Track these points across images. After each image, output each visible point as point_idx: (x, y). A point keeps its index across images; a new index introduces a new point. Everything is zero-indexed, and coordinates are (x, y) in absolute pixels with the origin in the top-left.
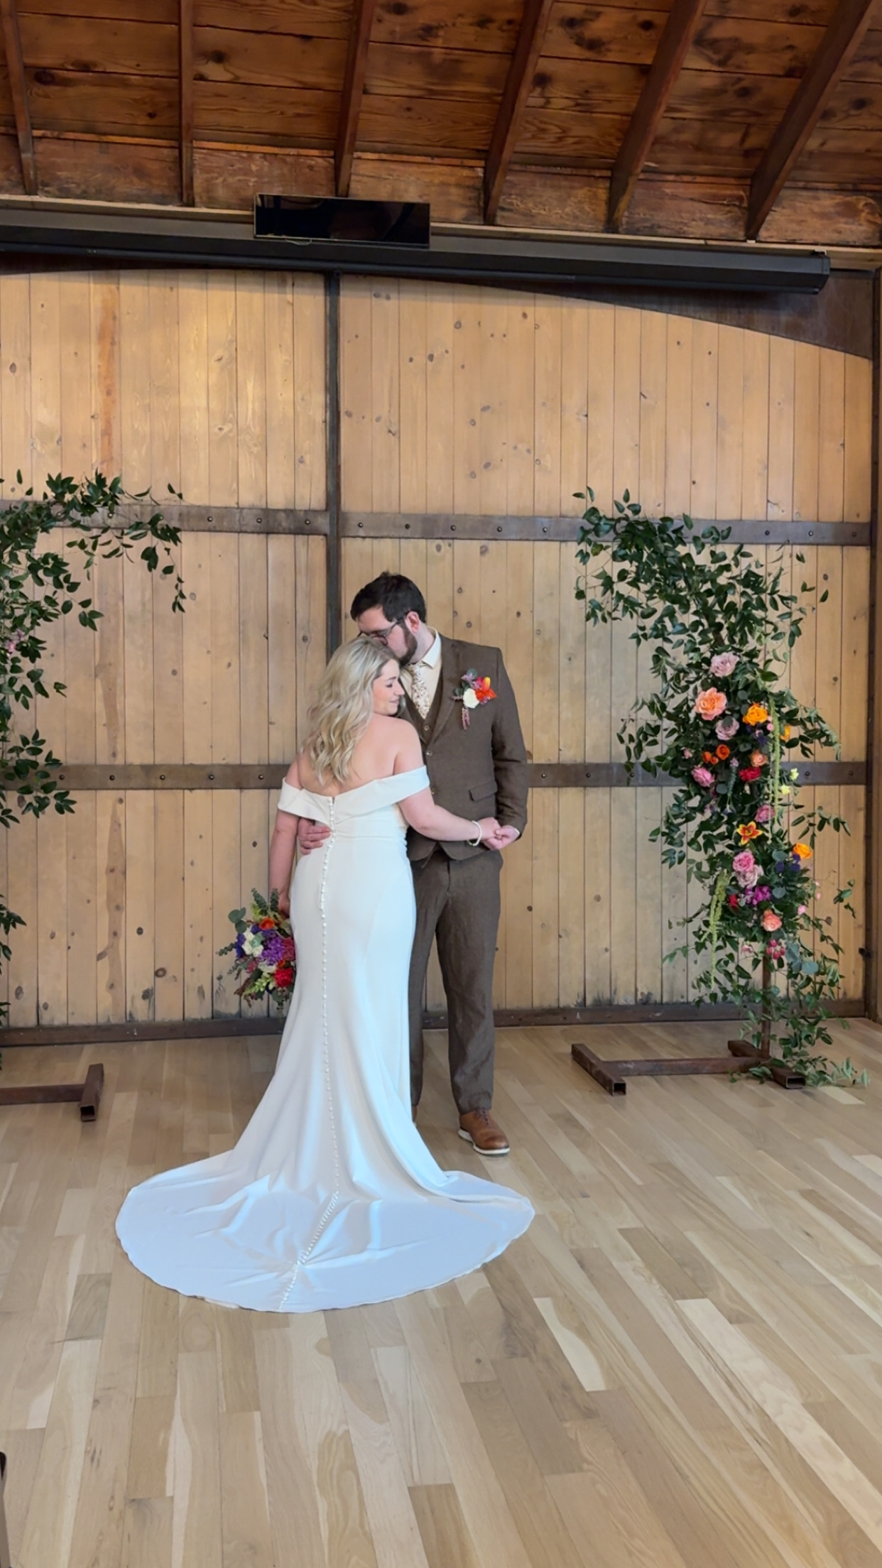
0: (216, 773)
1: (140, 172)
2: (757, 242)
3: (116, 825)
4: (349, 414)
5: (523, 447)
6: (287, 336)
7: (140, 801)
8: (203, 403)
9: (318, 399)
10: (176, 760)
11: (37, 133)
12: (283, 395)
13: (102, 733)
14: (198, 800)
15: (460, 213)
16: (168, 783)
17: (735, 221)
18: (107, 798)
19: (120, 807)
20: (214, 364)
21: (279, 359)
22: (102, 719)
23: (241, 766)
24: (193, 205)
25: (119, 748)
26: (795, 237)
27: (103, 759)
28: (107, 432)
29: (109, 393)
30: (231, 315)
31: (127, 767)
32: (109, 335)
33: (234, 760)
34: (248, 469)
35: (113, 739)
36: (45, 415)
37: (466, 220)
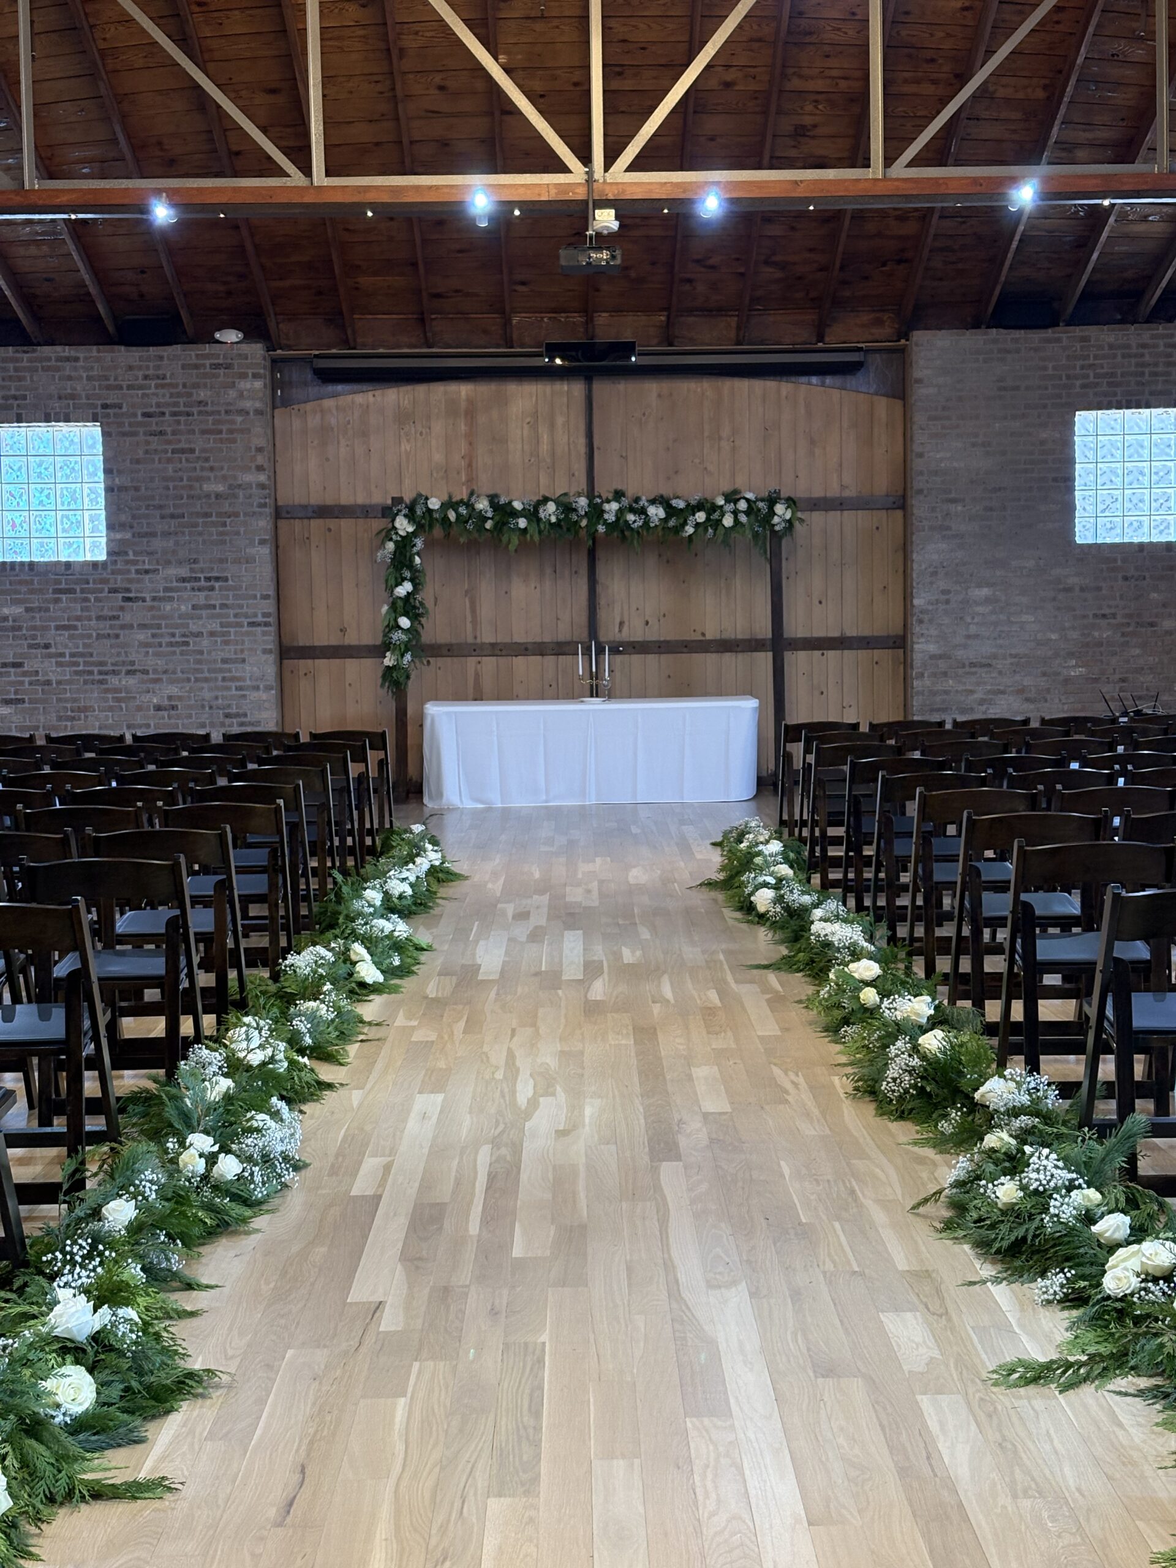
0: (530, 647)
1: (485, 332)
2: (823, 344)
3: (477, 676)
4: (599, 448)
5: (697, 461)
6: (565, 409)
7: (489, 662)
8: (519, 446)
9: (582, 441)
10: (508, 640)
11: (433, 316)
12: (562, 438)
13: (469, 626)
14: (519, 662)
15: (655, 341)
16: (504, 653)
17: (810, 333)
18: (471, 661)
19: (479, 666)
20: (526, 426)
21: (560, 420)
22: (469, 618)
23: (543, 643)
24: (512, 347)
25: (478, 635)
27: (470, 640)
28: (470, 465)
29: (470, 444)
30: (534, 399)
31: (483, 644)
32: (470, 413)
33: (538, 640)
34: (544, 480)
35: (474, 629)
36: (438, 457)
37: (658, 345)
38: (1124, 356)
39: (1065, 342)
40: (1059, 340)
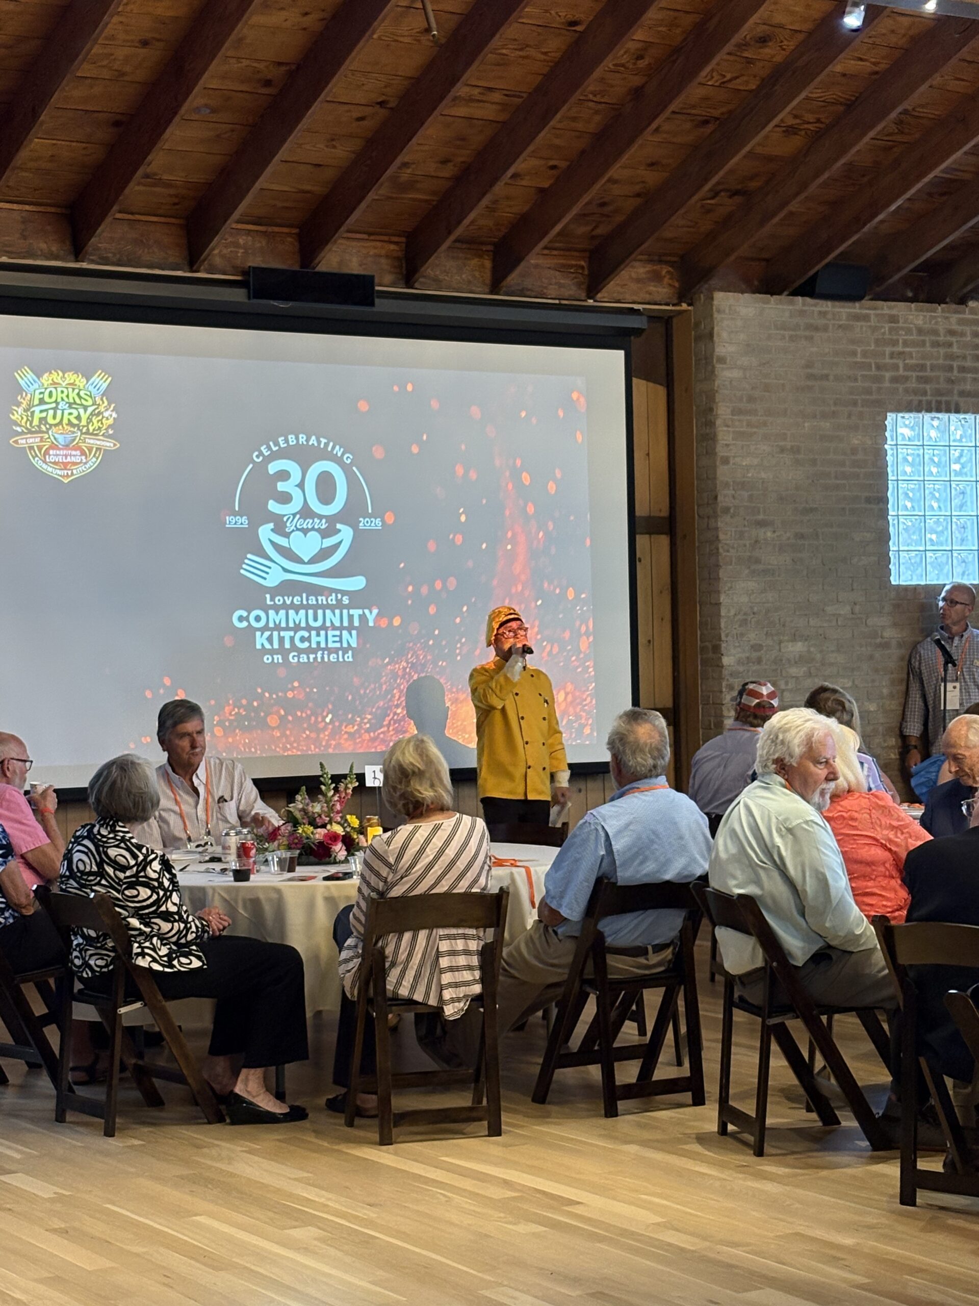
1: (159, 244)
2: (595, 301)
15: (391, 279)
17: (579, 285)
24: (198, 271)
26: (621, 297)
37: (393, 284)
38: (933, 344)
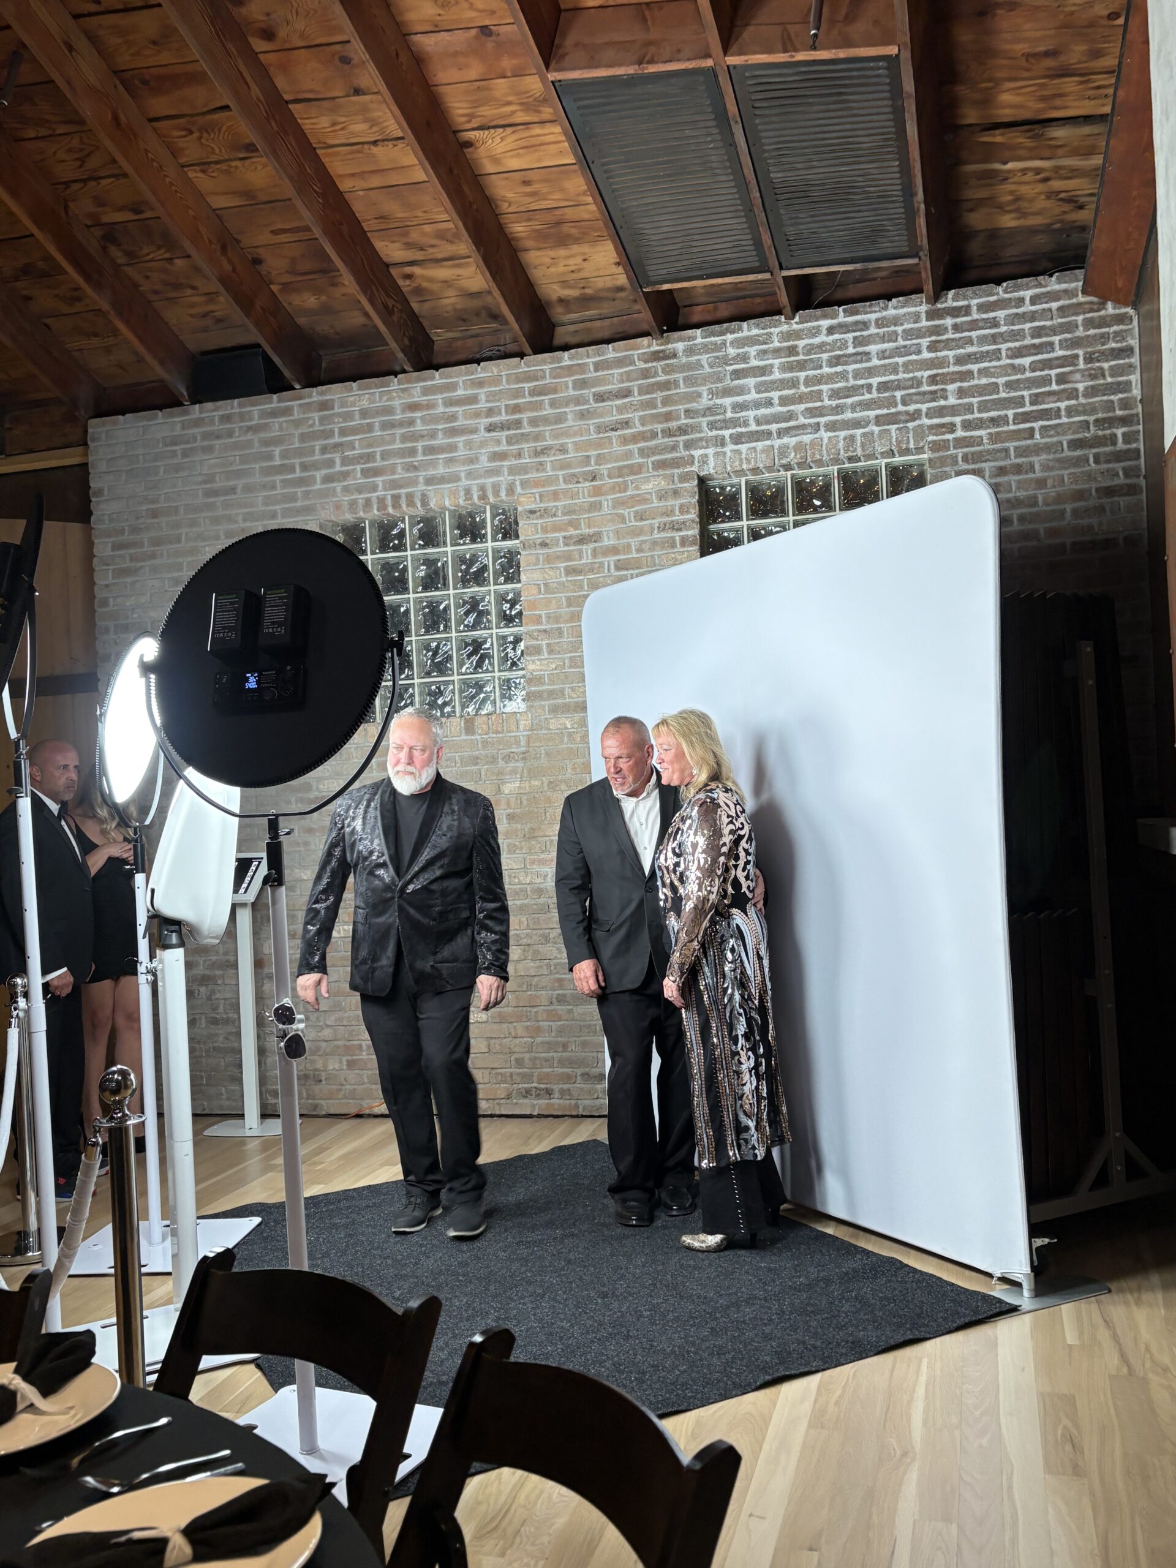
38: (384, 426)
39: (296, 415)
40: (288, 411)
